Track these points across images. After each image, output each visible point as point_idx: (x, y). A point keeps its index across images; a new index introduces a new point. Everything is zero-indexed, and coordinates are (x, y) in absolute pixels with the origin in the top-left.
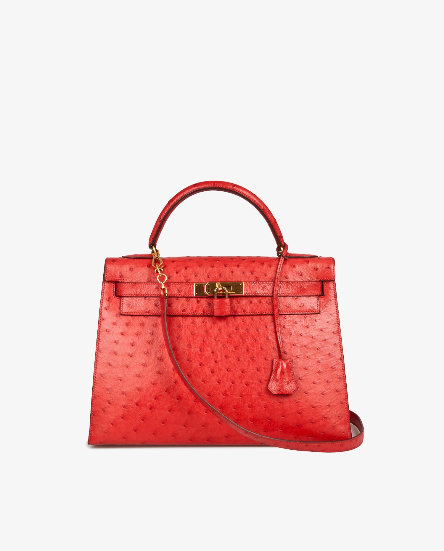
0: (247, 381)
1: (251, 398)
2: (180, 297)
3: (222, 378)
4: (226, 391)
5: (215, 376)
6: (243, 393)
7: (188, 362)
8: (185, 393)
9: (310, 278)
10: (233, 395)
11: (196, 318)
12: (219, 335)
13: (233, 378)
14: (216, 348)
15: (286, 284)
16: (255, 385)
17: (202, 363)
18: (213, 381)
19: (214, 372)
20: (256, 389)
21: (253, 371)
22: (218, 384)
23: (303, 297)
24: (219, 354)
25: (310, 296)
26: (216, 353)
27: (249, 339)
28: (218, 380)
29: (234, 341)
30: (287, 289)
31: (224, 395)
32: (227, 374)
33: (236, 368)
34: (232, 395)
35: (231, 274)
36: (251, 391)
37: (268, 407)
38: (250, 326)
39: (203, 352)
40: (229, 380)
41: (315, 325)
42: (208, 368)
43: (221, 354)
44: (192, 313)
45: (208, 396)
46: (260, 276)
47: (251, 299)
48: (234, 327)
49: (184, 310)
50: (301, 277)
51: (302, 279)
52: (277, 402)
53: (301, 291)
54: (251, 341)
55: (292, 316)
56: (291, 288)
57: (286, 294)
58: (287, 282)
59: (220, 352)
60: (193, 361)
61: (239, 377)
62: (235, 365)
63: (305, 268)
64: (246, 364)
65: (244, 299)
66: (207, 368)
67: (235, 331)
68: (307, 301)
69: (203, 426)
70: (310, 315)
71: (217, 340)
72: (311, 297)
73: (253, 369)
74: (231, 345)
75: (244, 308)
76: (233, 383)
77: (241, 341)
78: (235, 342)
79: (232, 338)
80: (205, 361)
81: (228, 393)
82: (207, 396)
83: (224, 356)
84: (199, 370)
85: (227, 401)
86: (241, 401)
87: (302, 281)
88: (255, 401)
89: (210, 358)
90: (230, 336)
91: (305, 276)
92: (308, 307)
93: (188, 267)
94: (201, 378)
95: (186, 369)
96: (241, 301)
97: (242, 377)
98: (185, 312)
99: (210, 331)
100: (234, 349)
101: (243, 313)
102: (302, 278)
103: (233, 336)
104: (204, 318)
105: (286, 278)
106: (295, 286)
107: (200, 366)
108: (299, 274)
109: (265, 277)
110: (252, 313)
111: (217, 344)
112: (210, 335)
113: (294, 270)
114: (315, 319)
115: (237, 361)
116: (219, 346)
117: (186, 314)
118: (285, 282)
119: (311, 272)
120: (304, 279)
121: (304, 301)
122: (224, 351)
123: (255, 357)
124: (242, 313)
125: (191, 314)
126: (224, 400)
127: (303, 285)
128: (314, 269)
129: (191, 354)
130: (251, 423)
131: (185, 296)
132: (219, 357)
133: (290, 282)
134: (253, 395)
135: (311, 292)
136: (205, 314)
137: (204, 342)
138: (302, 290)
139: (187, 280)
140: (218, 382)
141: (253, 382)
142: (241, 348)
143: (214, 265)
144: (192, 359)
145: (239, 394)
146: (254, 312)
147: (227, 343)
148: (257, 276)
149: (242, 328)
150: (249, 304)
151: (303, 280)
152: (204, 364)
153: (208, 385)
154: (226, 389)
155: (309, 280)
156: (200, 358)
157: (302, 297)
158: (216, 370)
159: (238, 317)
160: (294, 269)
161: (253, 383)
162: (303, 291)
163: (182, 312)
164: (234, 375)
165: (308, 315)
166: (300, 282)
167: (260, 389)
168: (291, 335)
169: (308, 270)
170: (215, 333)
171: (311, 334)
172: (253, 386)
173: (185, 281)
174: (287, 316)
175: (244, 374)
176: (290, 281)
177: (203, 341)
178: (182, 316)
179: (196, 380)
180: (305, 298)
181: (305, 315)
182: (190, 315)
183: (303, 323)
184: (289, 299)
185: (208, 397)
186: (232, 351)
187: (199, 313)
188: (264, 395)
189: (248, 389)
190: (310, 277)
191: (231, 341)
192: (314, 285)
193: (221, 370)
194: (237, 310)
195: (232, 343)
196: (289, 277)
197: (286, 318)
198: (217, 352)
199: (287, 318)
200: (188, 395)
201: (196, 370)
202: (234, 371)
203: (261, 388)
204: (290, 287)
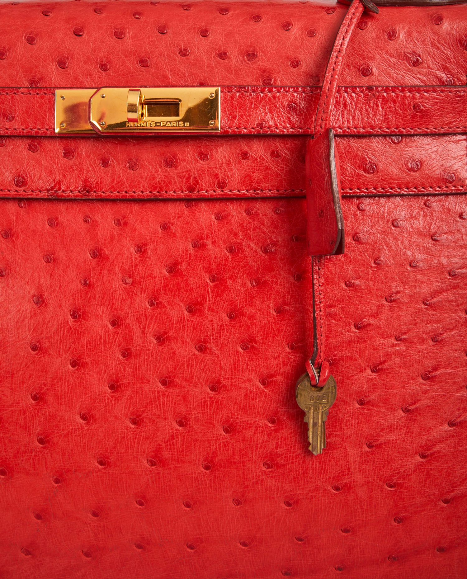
0: (227, 421)
1: (241, 472)
2: (9, 137)
3: (146, 407)
4: (158, 450)
5: (123, 401)
6: (215, 457)
7: (33, 352)
8: (25, 452)
9: (444, 75)
10: (183, 462)
11: (62, 207)
12: (136, 265)
13: (183, 409)
14: (126, 308)
15: (366, 96)
16: (255, 433)
17: (80, 358)
18: (116, 417)
19: (119, 387)
20: (257, 444)
21: (249, 386)
22: (133, 426)
23: (421, 138)
24: (136, 328)
25: (444, 135)
26: (127, 326)
27: (238, 280)
28: (132, 414)
29: (187, 285)
30: (367, 110)
31: (151, 461)
32: (161, 394)
33: (192, 377)
34: (178, 461)
35: (178, 57)
36: (240, 450)
37: (297, 502)
38: (240, 234)
39: (83, 322)
40: (170, 415)
41: (459, 231)
42: (99, 373)
43: (144, 328)
44: (48, 191)
45: (101, 463)
46: (275, 67)
47: (244, 146)
48: (187, 238)
49: (21, 182)
50: (414, 69)
51: (419, 76)
52: (330, 488)
53: (414, 117)
54: (244, 284)
55: (382, 200)
56: (380, 109)
57: (364, 128)
58: (370, 88)
59: (138, 321)
60: (51, 351)
61: (203, 405)
62: (188, 366)
63: (428, 41)
64: (226, 363)
65: (222, 145)
66: (95, 375)
67: (191, 250)
68: (435, 149)
69: (87, 555)
70: (443, 197)
71: (129, 281)
72: (446, 138)
73: (250, 381)
74: (177, 300)
75: (221, 175)
76: (181, 424)
77: (211, 284)
78: (191, 289)
79: (181, 275)
80: (90, 350)
81: (166, 455)
82: (97, 464)
83: (154, 336)
84: (71, 380)
85: (162, 480)
86: (208, 482)
87: (418, 83)
88: (253, 483)
89: (105, 341)
90: (174, 269)
91: (429, 67)
92: (437, 172)
93: (37, 35)
94: (78, 407)
95: (27, 378)
96: (212, 150)
97: (211, 406)
98: (23, 188)
99: (107, 252)
100: (186, 313)
101: (219, 192)
102: (420, 74)
103: (183, 267)
104: (86, 208)
105: (365, 75)
106: (395, 102)
107: (73, 366)
108: (408, 59)
109: (292, 69)
110: (247, 191)
111: (130, 294)
112: (108, 264)
113: (392, 45)
114: (459, 211)
115: (197, 353)
116: (138, 300)
117: (29, 194)
118: (362, 87)
119: (449, 53)
120: (425, 78)
121: (423, 152)
122: (152, 319)
123: (257, 339)
124: (214, 191)
125: (44, 194)
126: (151, 477)
127: (422, 97)
128: (460, 42)
129: (45, 327)
130: (242, 549)
131: (25, 131)
132: (137, 337)
133: (377, 87)
134: (248, 465)
135: (447, 120)
136: (92, 195)
137: (88, 285)
138: (419, 114)
139: (33, 82)
140: (134, 422)
141: (248, 420)
142: (209, 308)
143: (123, 28)
144: (46, 345)
145: (202, 460)
146: (255, 190)
147: (162, 292)
148: (268, 65)
149: (214, 243)
150: (240, 162)
151: (422, 81)
152: (88, 360)
153: (100, 430)
154: (160, 442)
155: (440, 80)
156: (74, 343)
157: (416, 138)
158: (125, 381)
159: (203, 206)
160: (393, 42)
161: (249, 426)
162: (421, 118)
163: (17, 186)
164: (184, 398)
165: (437, 198)
166: (412, 89)
167: (271, 445)
168: (378, 264)
169: (438, 48)
170: (125, 256)
171: (444, 261)
172: (249, 434)
173: (26, 83)
174: (367, 201)
175: (220, 397)
176: (377, 84)
177: (85, 283)
178: (19, 200)
179: (60, 414)
180: (426, 141)
181: (426, 198)
182: (41, 195)
183: (420, 223)
184: (376, 144)
185: (100, 467)
186: (181, 319)
187: (71, 191)
188: (284, 465)
189: (230, 445)
190: (445, 69)
191: (178, 284)
192: (460, 96)
193: (143, 380)
194: (197, 182)
195: (182, 290)
196: (375, 70)
197: (362, 206)
198: (130, 321)
199: (367, 207)
200: (36, 462)
201: (61, 379)
202: (186, 384)
203: (274, 443)
204: (377, 106)
